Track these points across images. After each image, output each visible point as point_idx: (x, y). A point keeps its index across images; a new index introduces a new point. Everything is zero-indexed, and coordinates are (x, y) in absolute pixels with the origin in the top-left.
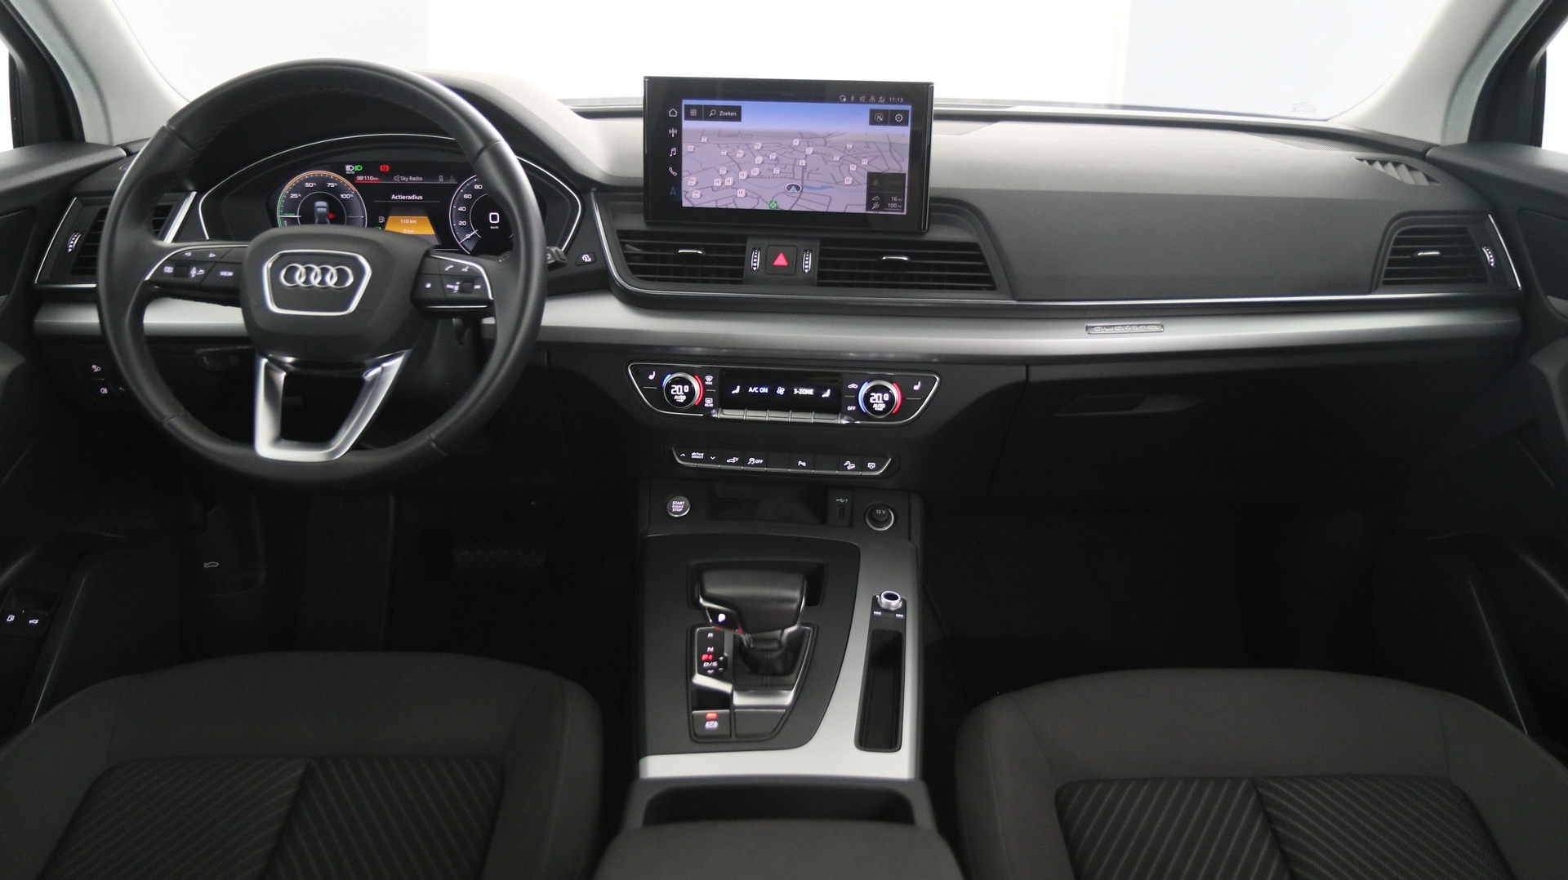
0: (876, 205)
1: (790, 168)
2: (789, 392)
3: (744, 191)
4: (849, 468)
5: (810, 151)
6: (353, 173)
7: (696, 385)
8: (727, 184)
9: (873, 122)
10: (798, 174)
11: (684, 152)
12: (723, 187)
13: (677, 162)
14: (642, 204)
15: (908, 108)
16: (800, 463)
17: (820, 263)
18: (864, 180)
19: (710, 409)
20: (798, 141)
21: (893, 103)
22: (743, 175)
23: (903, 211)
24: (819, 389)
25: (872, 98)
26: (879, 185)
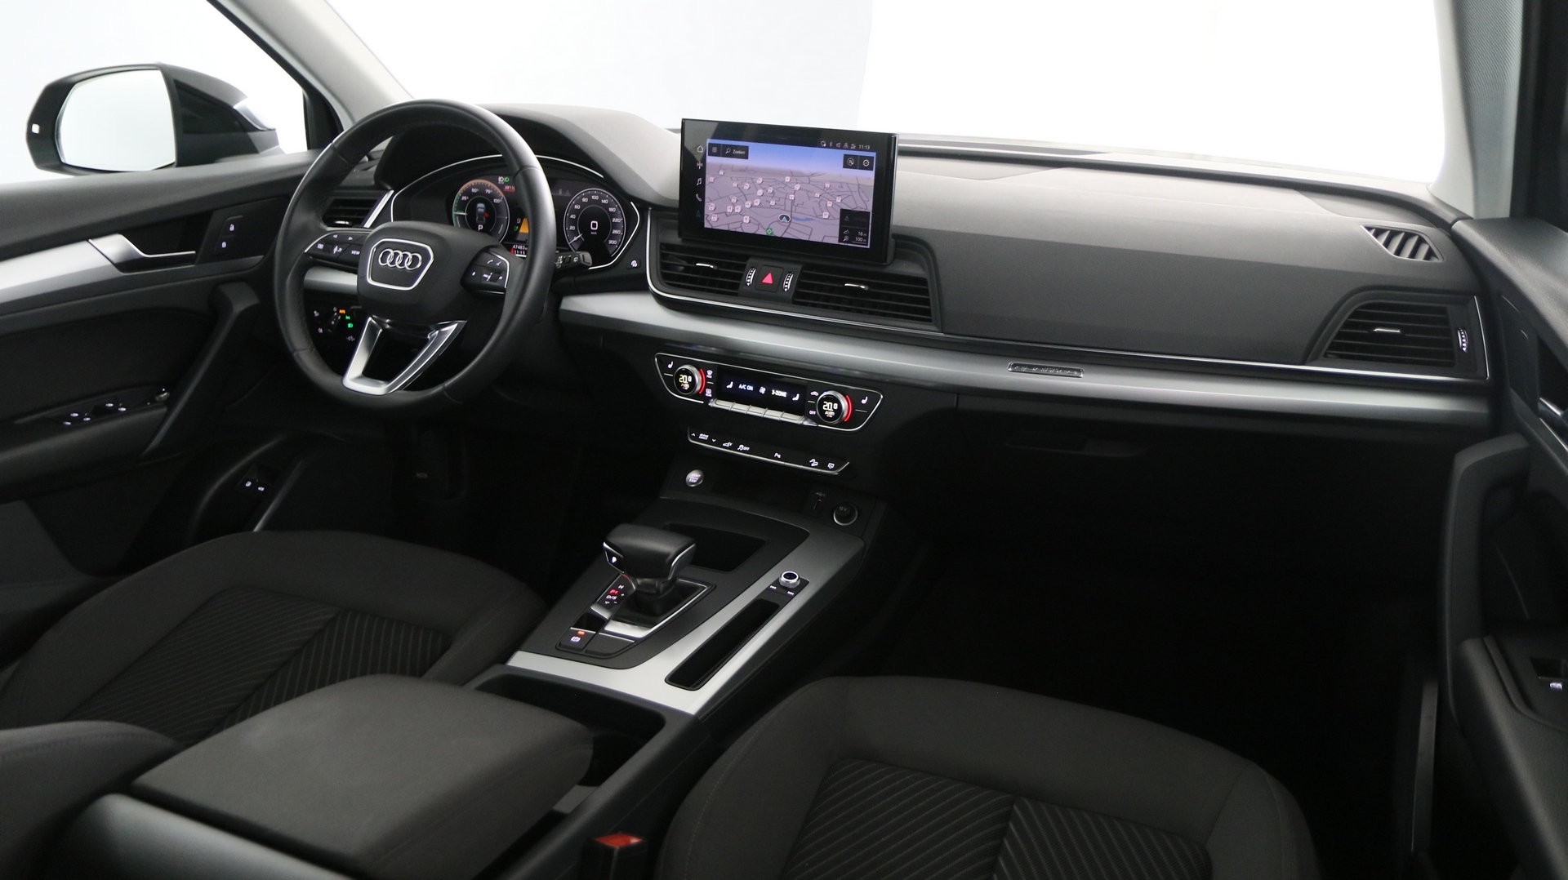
0: (846, 238)
1: (782, 201)
2: (768, 392)
3: (748, 218)
4: (813, 465)
5: (797, 187)
6: (504, 183)
7: (698, 378)
8: (736, 211)
9: (846, 166)
10: (789, 208)
11: (707, 182)
12: (733, 213)
13: (701, 190)
14: (677, 222)
15: (873, 154)
16: (776, 454)
17: (798, 284)
18: (838, 216)
19: (710, 398)
20: (789, 178)
21: (861, 150)
22: (748, 205)
23: (867, 245)
24: (791, 394)
25: (846, 145)
26: (850, 220)
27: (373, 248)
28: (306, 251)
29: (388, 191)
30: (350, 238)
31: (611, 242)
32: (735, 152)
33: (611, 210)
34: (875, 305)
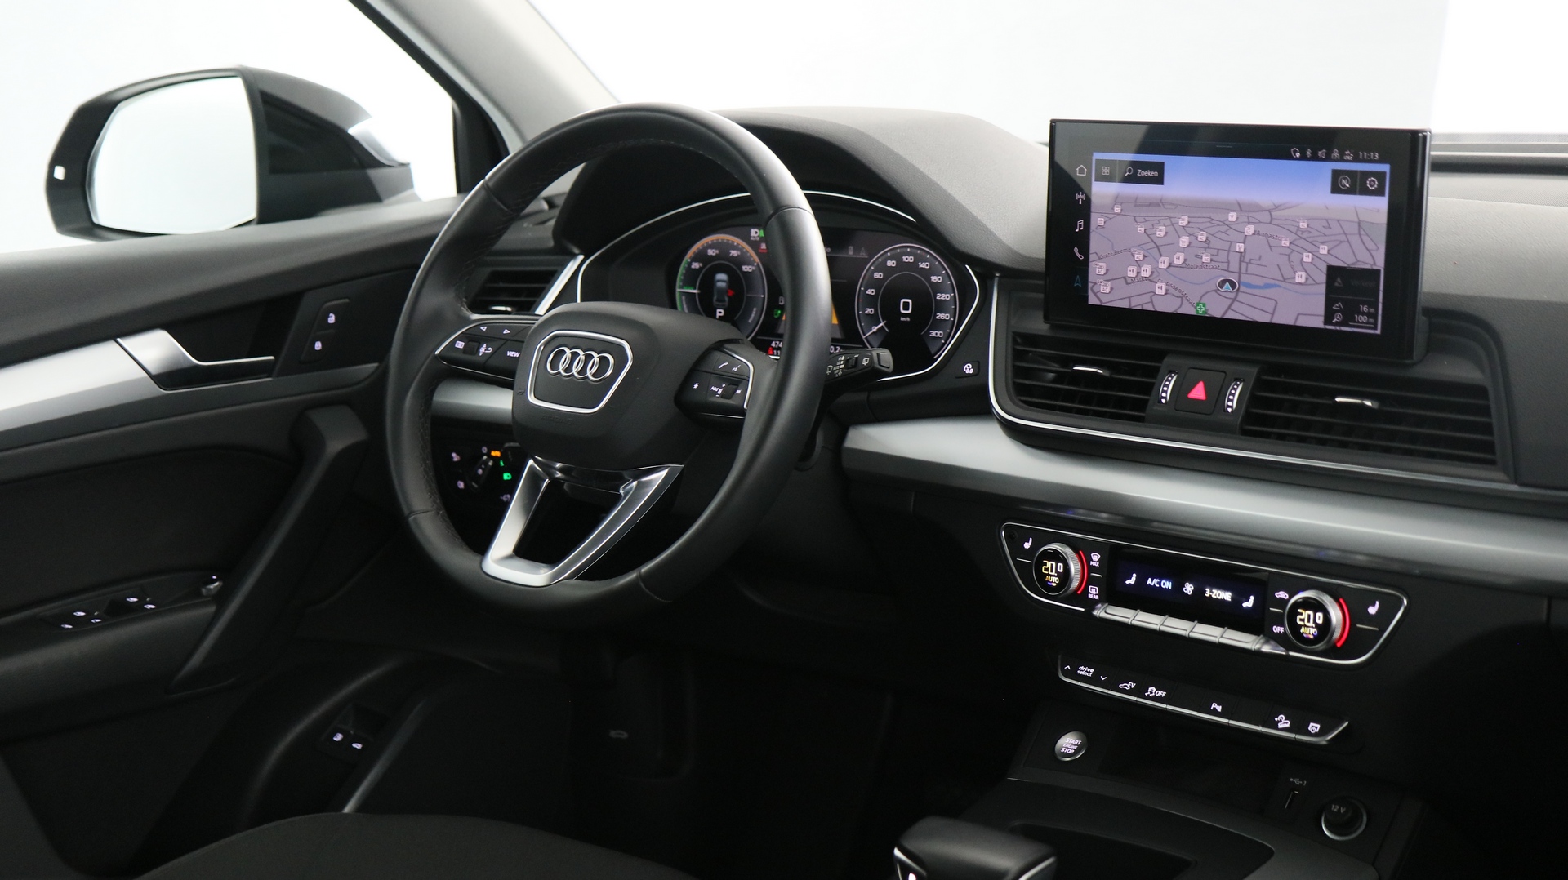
0: (1338, 317)
1: (1223, 256)
2: (1199, 592)
3: (1164, 285)
4: (1280, 726)
5: (1250, 230)
6: (758, 239)
7: (1075, 567)
8: (1143, 274)
9: (1336, 189)
10: (1234, 266)
11: (1093, 226)
12: (1138, 279)
13: (1083, 241)
14: (1041, 296)
15: (1385, 168)
16: (1214, 705)
17: (1251, 400)
18: (1322, 278)
19: (1095, 602)
20: (1235, 214)
21: (1363, 161)
22: (1163, 263)
23: (1376, 328)
24: (1240, 596)
25: (1336, 154)
26: (1344, 284)
27: (540, 347)
28: (437, 353)
29: (574, 256)
30: (506, 331)
31: (933, 334)
32: (1142, 173)
33: (934, 279)
34: (1393, 435)
